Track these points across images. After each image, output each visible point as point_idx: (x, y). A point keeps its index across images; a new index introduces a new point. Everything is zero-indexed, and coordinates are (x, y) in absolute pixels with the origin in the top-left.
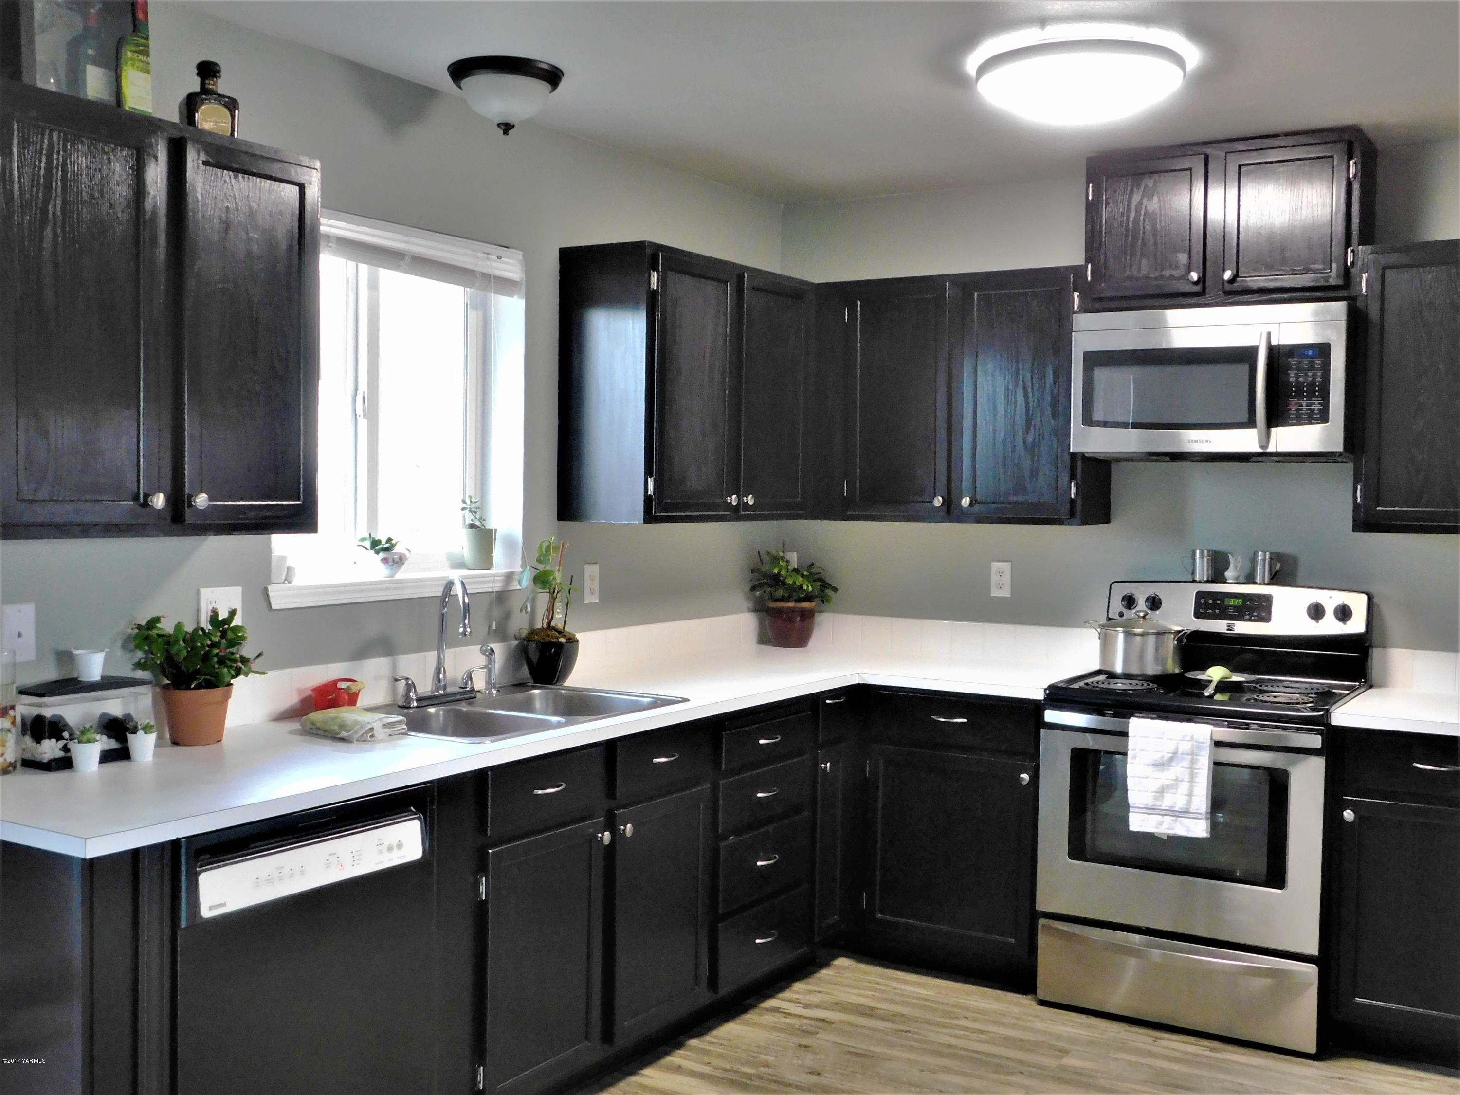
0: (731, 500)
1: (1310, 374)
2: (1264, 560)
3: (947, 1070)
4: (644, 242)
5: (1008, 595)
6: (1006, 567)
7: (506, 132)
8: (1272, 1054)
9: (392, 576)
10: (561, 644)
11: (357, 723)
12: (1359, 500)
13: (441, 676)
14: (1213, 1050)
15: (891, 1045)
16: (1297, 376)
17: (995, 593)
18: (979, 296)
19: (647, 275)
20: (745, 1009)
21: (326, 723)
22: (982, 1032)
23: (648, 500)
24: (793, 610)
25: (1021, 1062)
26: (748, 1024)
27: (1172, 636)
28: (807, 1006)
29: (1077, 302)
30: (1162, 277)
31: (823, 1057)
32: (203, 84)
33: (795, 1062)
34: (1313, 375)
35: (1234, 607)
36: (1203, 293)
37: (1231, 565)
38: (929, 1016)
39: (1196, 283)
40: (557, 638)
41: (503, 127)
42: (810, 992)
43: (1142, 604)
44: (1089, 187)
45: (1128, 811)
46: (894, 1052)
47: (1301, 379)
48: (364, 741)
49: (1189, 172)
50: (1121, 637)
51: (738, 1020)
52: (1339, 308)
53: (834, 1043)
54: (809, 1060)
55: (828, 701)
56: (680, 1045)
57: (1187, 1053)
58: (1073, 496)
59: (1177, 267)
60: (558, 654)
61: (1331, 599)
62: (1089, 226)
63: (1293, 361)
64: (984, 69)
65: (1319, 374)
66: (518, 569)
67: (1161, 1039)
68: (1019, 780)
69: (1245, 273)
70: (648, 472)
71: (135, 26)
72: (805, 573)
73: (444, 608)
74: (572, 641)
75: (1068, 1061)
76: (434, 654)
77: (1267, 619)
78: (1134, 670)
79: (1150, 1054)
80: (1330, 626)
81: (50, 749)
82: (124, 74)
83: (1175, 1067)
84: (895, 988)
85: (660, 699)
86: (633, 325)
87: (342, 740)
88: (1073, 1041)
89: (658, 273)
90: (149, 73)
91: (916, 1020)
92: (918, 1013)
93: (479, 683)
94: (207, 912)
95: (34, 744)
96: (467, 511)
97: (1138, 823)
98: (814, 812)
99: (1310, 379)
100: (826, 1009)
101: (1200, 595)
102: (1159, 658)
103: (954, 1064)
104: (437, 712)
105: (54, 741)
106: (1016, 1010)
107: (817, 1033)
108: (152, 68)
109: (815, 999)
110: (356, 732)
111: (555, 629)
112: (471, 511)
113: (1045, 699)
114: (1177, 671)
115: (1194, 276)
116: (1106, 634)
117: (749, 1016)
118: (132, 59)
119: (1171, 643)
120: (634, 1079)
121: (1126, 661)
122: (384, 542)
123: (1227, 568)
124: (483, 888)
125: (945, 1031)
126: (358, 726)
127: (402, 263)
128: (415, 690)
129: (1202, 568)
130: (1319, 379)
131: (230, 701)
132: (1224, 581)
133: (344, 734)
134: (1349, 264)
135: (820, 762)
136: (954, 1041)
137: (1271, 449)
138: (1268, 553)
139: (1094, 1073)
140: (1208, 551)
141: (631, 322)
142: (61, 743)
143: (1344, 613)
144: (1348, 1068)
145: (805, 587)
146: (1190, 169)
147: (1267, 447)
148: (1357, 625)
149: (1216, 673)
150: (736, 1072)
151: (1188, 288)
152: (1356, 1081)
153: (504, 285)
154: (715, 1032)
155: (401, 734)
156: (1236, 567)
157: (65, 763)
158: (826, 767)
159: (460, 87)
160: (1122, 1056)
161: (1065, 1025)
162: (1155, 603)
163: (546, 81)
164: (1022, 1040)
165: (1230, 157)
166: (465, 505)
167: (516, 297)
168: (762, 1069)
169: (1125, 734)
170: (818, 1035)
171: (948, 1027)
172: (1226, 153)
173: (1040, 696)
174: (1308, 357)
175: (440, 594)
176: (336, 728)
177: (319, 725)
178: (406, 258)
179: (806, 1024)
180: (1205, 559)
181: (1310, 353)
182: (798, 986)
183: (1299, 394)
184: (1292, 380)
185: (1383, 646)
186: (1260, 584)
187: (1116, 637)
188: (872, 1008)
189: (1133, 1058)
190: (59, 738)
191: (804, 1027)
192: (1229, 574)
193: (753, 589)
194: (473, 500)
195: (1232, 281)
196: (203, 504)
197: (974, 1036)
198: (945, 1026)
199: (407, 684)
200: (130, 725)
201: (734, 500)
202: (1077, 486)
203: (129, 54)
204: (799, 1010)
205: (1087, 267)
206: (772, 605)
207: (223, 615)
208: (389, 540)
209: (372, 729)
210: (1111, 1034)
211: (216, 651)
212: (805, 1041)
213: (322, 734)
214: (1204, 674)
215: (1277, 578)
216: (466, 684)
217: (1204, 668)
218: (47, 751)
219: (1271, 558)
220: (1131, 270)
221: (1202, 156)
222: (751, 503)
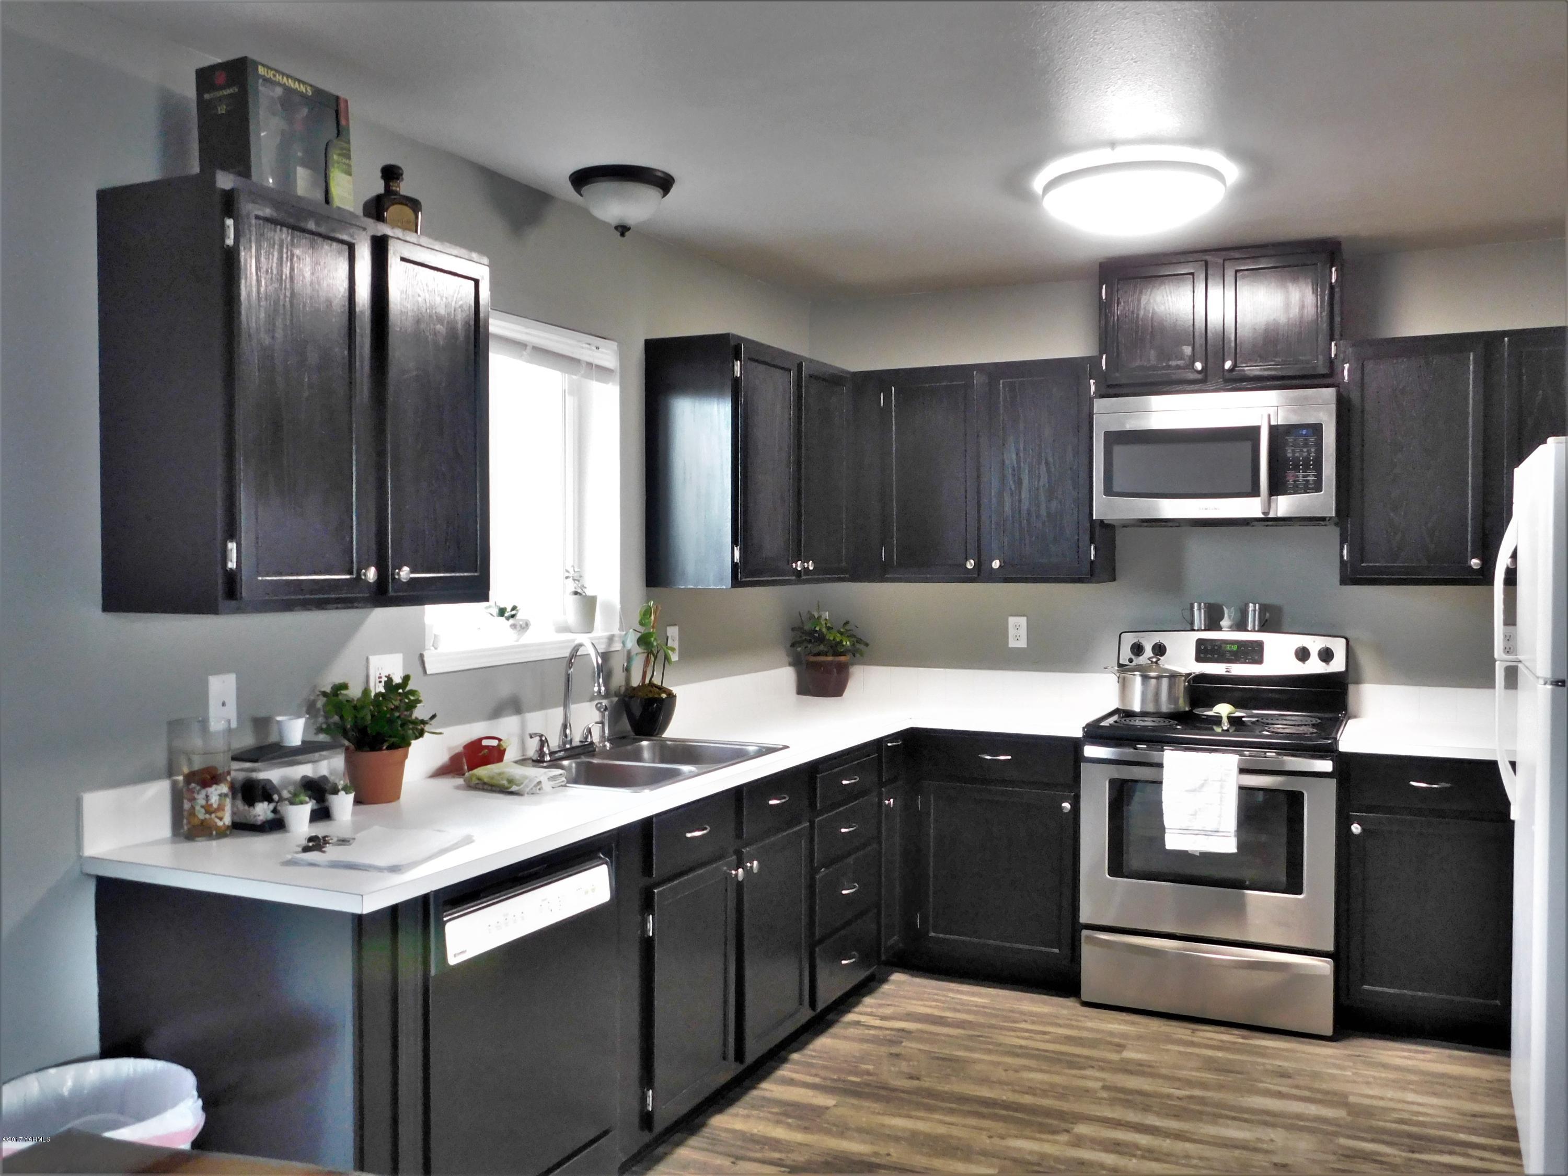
0: (797, 566)
1: (1305, 450)
2: (1254, 611)
3: (1030, 1069)
4: (728, 334)
5: (1025, 646)
6: (1023, 621)
7: (622, 235)
8: (1293, 1038)
9: (517, 641)
10: (663, 700)
11: (526, 777)
12: (1345, 558)
13: (568, 731)
14: (1244, 1037)
15: (971, 1049)
16: (1293, 452)
17: (1012, 644)
18: (1003, 383)
19: (731, 364)
20: (830, 1024)
21: (492, 778)
22: (1045, 1033)
23: (735, 566)
24: (831, 663)
25: (1087, 1057)
26: (835, 1036)
27: (1183, 678)
28: (883, 1018)
29: (1093, 388)
30: (1169, 367)
31: (916, 1063)
32: (387, 187)
33: (893, 1069)
34: (1308, 451)
35: (1230, 652)
36: (1204, 381)
37: (1226, 615)
38: (993, 1022)
39: (1199, 372)
40: (660, 694)
41: (620, 229)
42: (881, 1006)
43: (1148, 652)
44: (1101, 288)
45: (1164, 832)
46: (976, 1056)
47: (1297, 455)
48: (533, 794)
49: (1191, 276)
50: (1138, 680)
51: (827, 1034)
52: (1329, 394)
53: (920, 1050)
54: (904, 1066)
55: (889, 744)
56: (784, 1060)
57: (1222, 1041)
58: (1092, 558)
59: (1182, 359)
60: (659, 709)
61: (1315, 644)
62: (1103, 322)
63: (1290, 439)
64: (1050, 186)
65: (1313, 450)
66: (616, 631)
67: (1197, 1030)
68: (1061, 808)
69: (1242, 363)
70: (735, 542)
71: (338, 131)
72: (842, 630)
73: (570, 669)
74: (672, 697)
75: (1128, 1054)
76: (560, 710)
77: (1260, 661)
78: (1150, 708)
79: (1192, 1044)
80: (1314, 666)
81: (262, 811)
82: (332, 175)
83: (1220, 1054)
84: (953, 998)
85: (764, 747)
86: (718, 411)
87: (512, 793)
88: (1124, 1036)
89: (741, 362)
90: (350, 174)
91: (982, 1025)
92: (982, 1020)
93: (596, 738)
94: (452, 960)
95: (246, 807)
96: (570, 580)
97: (1173, 842)
98: (880, 843)
99: (1305, 454)
100: (901, 1020)
101: (1200, 642)
102: (1172, 697)
103: (1032, 1063)
104: (570, 764)
105: (266, 803)
106: (1065, 1012)
107: (902, 1042)
108: (354, 169)
109: (888, 1011)
110: (526, 786)
111: (656, 686)
112: (574, 580)
113: (1084, 736)
114: (1187, 709)
115: (1199, 366)
116: (1124, 679)
117: (835, 1030)
118: (338, 163)
119: (1182, 685)
120: (755, 1093)
121: (1143, 701)
122: (509, 609)
123: (1222, 618)
124: (650, 926)
125: (1012, 1033)
126: (527, 781)
127: (525, 353)
128: (548, 745)
129: (1199, 617)
130: (1313, 454)
131: (407, 762)
132: (1219, 628)
133: (514, 788)
134: (1333, 356)
135: (884, 798)
136: (1023, 1042)
137: (1271, 515)
138: (1257, 605)
139: (1154, 1064)
140: (1205, 604)
141: (716, 406)
142: (272, 806)
143: (1326, 655)
144: (1361, 1047)
145: (844, 643)
146: (1193, 274)
147: (1268, 513)
148: (1338, 665)
149: (1223, 709)
150: (844, 1081)
151: (1192, 376)
152: (1372, 1058)
153: (602, 372)
154: (811, 1046)
155: (562, 786)
156: (1230, 617)
157: (277, 825)
158: (890, 804)
159: (581, 195)
160: (1169, 1047)
161: (1113, 1023)
162: (1160, 650)
163: (658, 186)
164: (1081, 1038)
165: (1227, 264)
166: (567, 574)
167: (610, 384)
168: (866, 1077)
169: (1160, 765)
170: (903, 1044)
171: (1015, 1031)
172: (1224, 260)
173: (1079, 734)
174: (1302, 435)
175: (567, 655)
176: (505, 782)
177: (486, 780)
178: (528, 348)
179: (889, 1035)
180: (1203, 611)
181: (1304, 432)
182: (868, 1000)
183: (1296, 468)
184: (1289, 455)
185: (1358, 682)
186: (1251, 631)
187: (1135, 680)
188: (942, 1017)
189: (1182, 1049)
190: (269, 799)
191: (888, 1038)
192: (1225, 623)
193: (793, 645)
194: (576, 570)
195: (1231, 370)
196: (405, 577)
197: (1039, 1037)
198: (1014, 1029)
199: (541, 740)
200: (328, 787)
201: (799, 566)
202: (1095, 549)
203: (335, 157)
204: (878, 1023)
205: (1102, 358)
206: (812, 659)
207: (397, 680)
208: (514, 608)
209: (539, 783)
210: (1154, 1029)
211: (397, 714)
212: (894, 1050)
213: (490, 788)
214: (1211, 710)
215: (1266, 626)
216: (586, 738)
217: (1211, 706)
218: (260, 813)
219: (1260, 609)
220: (1141, 361)
221: (1203, 262)
222: (811, 568)
